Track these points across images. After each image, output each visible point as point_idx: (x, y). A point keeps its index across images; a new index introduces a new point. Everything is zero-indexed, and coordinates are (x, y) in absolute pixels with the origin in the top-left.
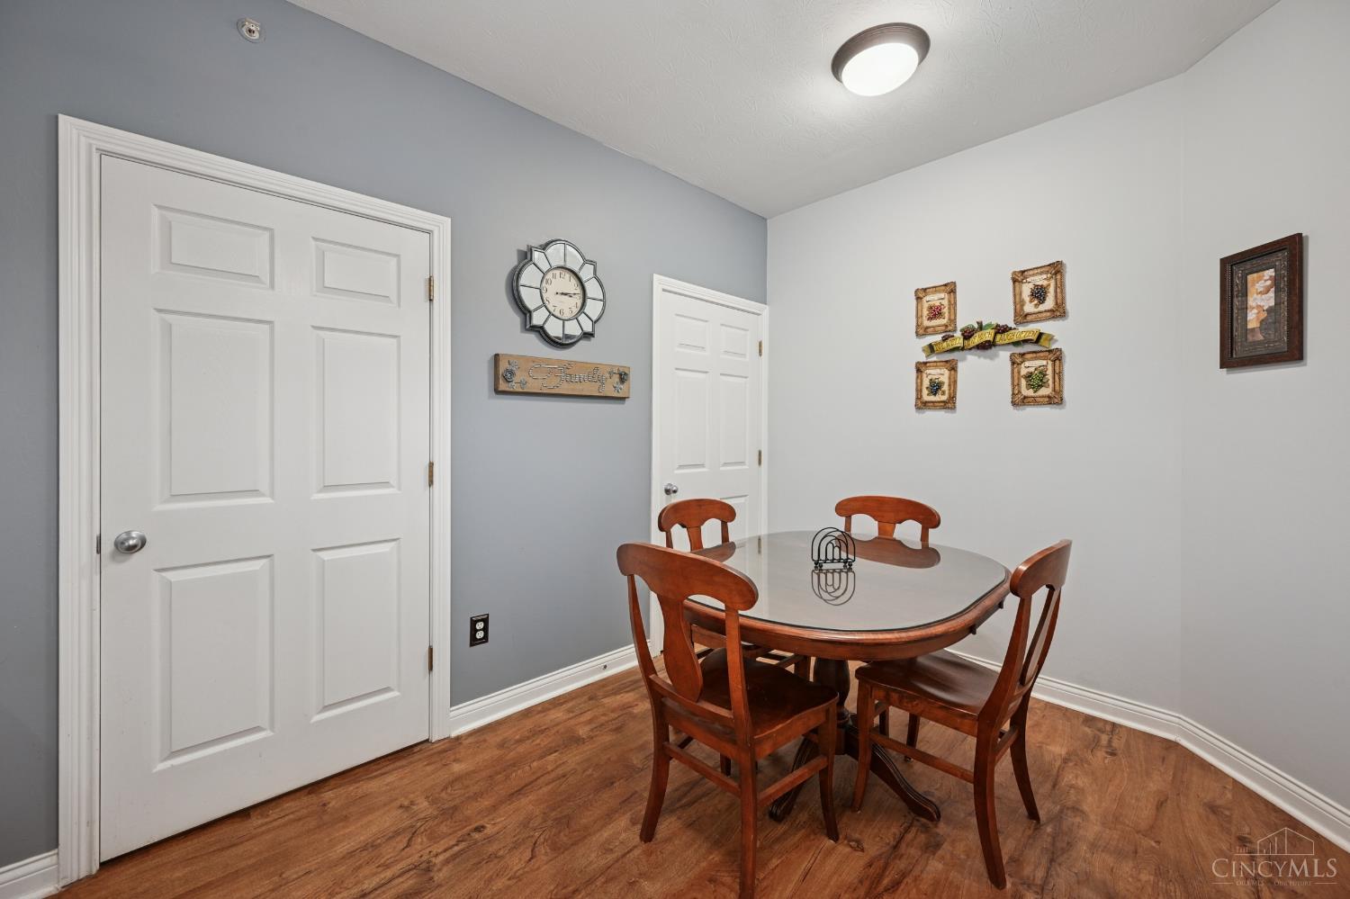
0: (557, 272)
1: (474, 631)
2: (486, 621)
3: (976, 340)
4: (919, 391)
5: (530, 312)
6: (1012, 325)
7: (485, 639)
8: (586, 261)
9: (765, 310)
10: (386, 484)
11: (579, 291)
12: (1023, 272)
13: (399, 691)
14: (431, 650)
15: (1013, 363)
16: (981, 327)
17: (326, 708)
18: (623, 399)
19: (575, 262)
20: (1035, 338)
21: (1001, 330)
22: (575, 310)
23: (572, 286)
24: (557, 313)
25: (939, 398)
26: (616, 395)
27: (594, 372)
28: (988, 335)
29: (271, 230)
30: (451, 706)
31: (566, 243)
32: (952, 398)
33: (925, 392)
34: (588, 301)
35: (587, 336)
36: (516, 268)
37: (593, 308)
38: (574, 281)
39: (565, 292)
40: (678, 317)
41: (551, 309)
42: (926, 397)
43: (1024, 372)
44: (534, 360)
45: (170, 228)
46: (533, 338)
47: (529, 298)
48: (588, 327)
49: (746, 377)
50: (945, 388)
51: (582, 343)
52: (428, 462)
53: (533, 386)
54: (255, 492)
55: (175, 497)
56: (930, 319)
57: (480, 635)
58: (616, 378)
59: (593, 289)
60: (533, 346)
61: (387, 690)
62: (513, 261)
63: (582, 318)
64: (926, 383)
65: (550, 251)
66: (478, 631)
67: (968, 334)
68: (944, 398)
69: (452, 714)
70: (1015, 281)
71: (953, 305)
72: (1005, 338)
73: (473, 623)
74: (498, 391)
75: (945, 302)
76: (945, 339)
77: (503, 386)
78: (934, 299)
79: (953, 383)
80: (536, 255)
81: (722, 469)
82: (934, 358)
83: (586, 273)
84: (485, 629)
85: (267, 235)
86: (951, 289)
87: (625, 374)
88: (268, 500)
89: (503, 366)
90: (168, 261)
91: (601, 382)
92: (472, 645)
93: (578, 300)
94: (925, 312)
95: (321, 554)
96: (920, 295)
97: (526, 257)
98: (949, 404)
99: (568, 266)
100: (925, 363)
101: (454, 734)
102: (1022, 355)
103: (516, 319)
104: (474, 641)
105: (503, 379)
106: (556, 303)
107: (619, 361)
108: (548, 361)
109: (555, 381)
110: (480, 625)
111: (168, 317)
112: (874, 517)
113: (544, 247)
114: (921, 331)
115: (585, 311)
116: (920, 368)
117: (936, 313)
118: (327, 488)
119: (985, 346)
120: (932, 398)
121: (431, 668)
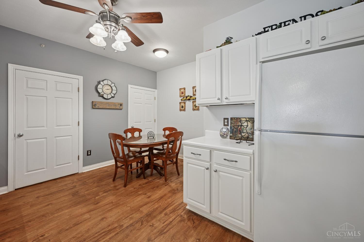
0: (106, 85)
1: (88, 153)
2: (90, 151)
3: (187, 98)
4: (180, 107)
5: (100, 93)
6: (193, 96)
7: (90, 155)
8: (112, 83)
9: (156, 91)
10: (69, 125)
11: (111, 88)
12: (194, 87)
13: (72, 163)
14: (79, 156)
15: (193, 103)
16: (188, 96)
17: (57, 165)
18: (121, 109)
19: (110, 83)
20: (195, 99)
21: (191, 97)
22: (110, 92)
23: (109, 88)
24: (106, 93)
25: (183, 109)
26: (119, 108)
27: (114, 104)
28: (189, 98)
29: (47, 80)
30: (83, 167)
31: (107, 80)
32: (185, 109)
33: (181, 108)
34: (113, 91)
35: (112, 97)
36: (97, 85)
37: (114, 92)
38: (110, 87)
39: (108, 89)
40: (134, 93)
41: (105, 92)
42: (181, 109)
43: (194, 105)
44: (101, 102)
45: (28, 81)
46: (101, 98)
47: (100, 91)
48: (113, 95)
49: (151, 104)
50: (184, 107)
51: (112, 98)
52: (78, 121)
53: (101, 107)
54: (43, 127)
55: (28, 127)
56: (182, 94)
57: (89, 154)
58: (120, 105)
59: (114, 88)
60: (101, 99)
61: (70, 163)
62: (96, 83)
63: (112, 94)
64: (181, 106)
65: (104, 82)
66: (89, 153)
67: (186, 97)
68: (184, 109)
69: (83, 168)
70: (193, 88)
71: (185, 92)
72: (191, 98)
73: (88, 151)
74: (93, 108)
75: (184, 91)
76: (183, 98)
77: (94, 107)
78: (182, 90)
79: (185, 106)
80: (101, 83)
81: (146, 123)
82: (182, 102)
83: (112, 85)
84: (90, 153)
85: (46, 81)
86: (184, 89)
87: (121, 104)
88: (46, 128)
89: (94, 103)
90: (27, 87)
91: (116, 106)
92: (87, 155)
93: (111, 90)
94: (181, 93)
95: (56, 138)
96: (180, 89)
97: (99, 83)
98: (184, 110)
99: (108, 84)
100: (181, 102)
101: (83, 172)
102: (194, 101)
103: (97, 94)
104: (88, 155)
105: (94, 106)
106: (105, 91)
107: (121, 102)
108: (104, 102)
109: (105, 106)
110: (89, 152)
111: (27, 96)
112: (169, 131)
113: (103, 81)
114: (181, 96)
115: (112, 92)
116: (180, 103)
117: (182, 93)
118: (57, 126)
119: (189, 100)
120: (182, 109)
121: (79, 159)
